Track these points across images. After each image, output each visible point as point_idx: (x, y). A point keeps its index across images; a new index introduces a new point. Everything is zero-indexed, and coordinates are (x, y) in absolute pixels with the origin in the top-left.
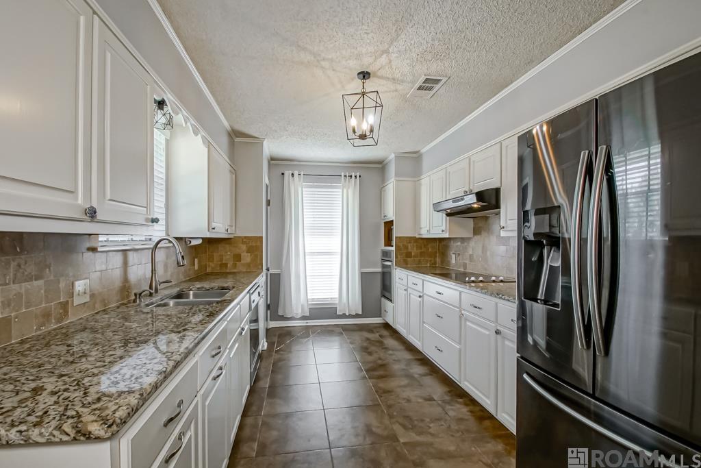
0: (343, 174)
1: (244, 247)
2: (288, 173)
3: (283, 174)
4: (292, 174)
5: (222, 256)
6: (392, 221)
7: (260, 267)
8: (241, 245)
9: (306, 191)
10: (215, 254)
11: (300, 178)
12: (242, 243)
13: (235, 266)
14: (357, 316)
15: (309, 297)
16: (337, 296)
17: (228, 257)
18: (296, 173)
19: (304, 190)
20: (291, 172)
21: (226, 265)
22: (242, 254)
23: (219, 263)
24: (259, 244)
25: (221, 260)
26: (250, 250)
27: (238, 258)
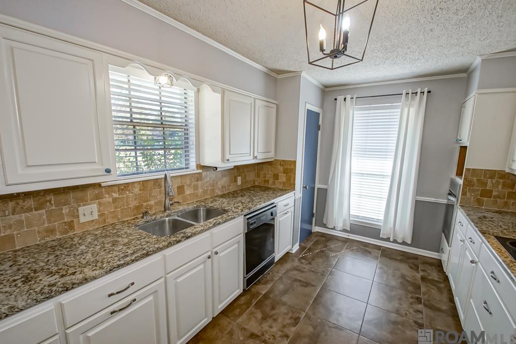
0: (404, 92)
1: (281, 169)
2: (340, 98)
3: (336, 99)
4: (345, 99)
5: (265, 174)
6: (466, 147)
7: (293, 186)
8: (279, 167)
9: (358, 114)
10: (261, 172)
11: (352, 102)
12: (280, 166)
13: (274, 183)
14: (404, 243)
15: (351, 213)
16: (382, 218)
17: (270, 175)
18: (348, 97)
19: (355, 112)
20: (343, 97)
21: (268, 181)
22: (280, 174)
23: (264, 179)
24: (292, 167)
25: (265, 177)
26: (286, 171)
27: (276, 177)
